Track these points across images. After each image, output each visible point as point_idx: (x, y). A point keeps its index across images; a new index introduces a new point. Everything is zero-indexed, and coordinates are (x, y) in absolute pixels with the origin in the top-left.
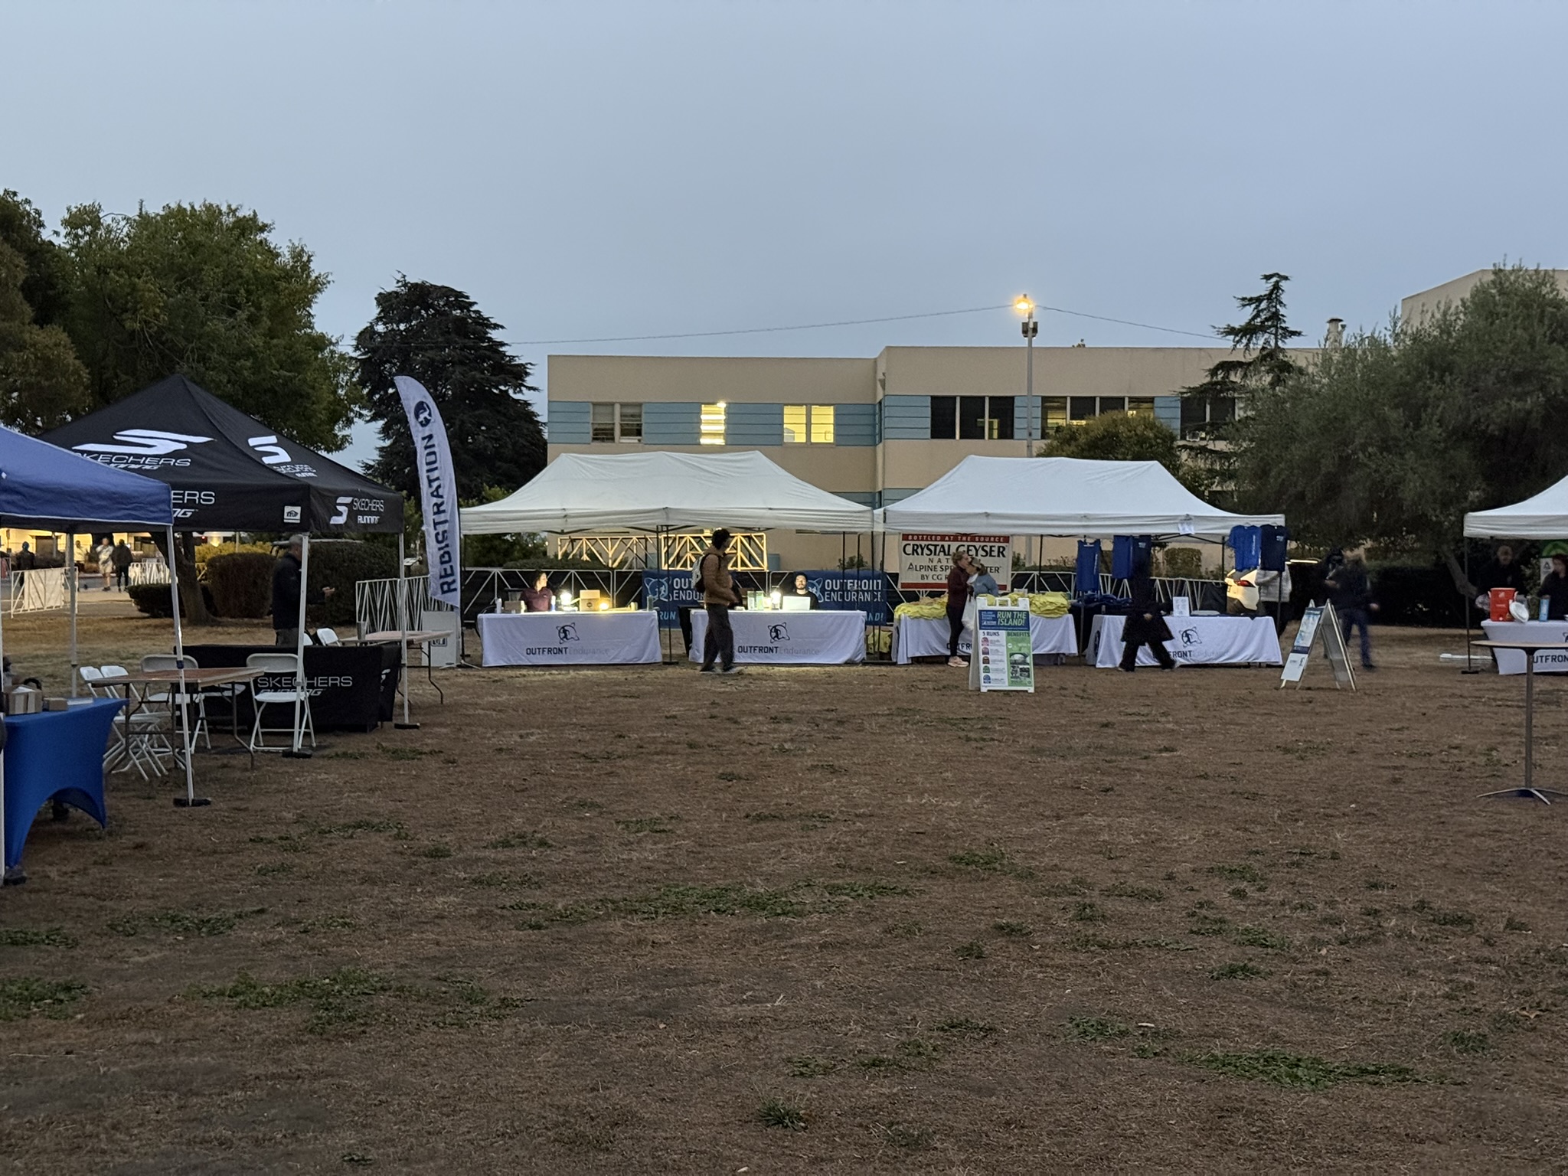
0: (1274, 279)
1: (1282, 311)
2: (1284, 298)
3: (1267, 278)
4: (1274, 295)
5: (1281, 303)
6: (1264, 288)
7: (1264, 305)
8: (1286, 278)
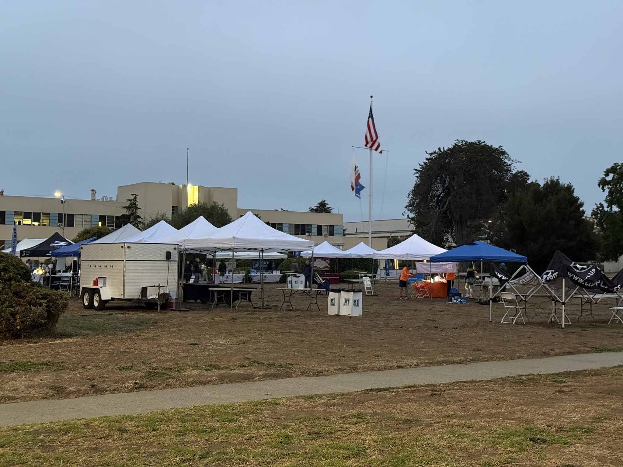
0: (134, 195)
1: (136, 203)
2: (137, 200)
3: (133, 195)
4: (135, 199)
5: (136, 201)
6: (132, 197)
7: (132, 202)
8: (137, 195)
